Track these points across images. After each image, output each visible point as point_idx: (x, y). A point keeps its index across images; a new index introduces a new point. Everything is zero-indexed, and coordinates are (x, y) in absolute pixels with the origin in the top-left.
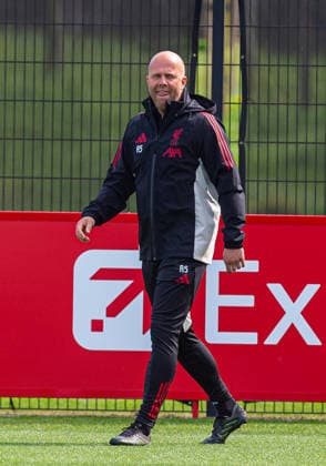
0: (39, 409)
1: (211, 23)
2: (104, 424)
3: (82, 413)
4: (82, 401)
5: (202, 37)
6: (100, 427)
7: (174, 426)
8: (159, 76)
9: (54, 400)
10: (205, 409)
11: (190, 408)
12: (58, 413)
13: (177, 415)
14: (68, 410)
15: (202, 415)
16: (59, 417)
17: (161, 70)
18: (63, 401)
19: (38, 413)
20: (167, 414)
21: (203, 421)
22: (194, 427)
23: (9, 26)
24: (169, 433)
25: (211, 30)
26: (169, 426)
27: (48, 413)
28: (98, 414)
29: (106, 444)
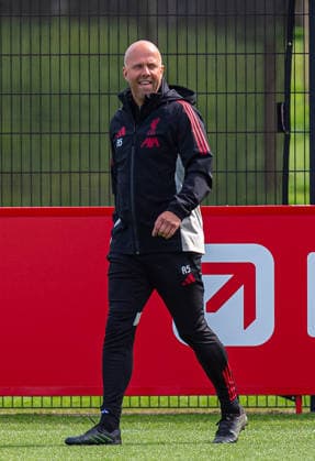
0: (140, 407)
1: (307, 12)
2: (205, 422)
3: (183, 411)
4: (184, 399)
5: (299, 25)
6: (201, 424)
7: (278, 422)
8: (140, 66)
9: (155, 398)
10: (308, 404)
11: (293, 403)
12: (159, 411)
13: (281, 410)
14: (169, 407)
15: (306, 410)
16: (161, 415)
17: (143, 60)
18: (163, 399)
19: (139, 411)
20: (270, 410)
21: (307, 416)
22: (297, 422)
23: (102, 19)
24: (272, 429)
25: (307, 18)
26: (273, 422)
27: (148, 411)
28: (201, 411)
29: (209, 442)
